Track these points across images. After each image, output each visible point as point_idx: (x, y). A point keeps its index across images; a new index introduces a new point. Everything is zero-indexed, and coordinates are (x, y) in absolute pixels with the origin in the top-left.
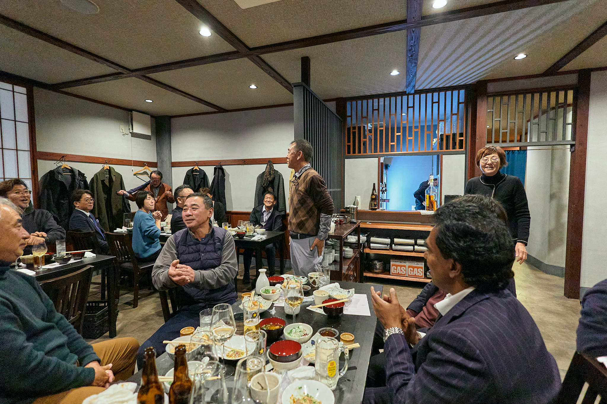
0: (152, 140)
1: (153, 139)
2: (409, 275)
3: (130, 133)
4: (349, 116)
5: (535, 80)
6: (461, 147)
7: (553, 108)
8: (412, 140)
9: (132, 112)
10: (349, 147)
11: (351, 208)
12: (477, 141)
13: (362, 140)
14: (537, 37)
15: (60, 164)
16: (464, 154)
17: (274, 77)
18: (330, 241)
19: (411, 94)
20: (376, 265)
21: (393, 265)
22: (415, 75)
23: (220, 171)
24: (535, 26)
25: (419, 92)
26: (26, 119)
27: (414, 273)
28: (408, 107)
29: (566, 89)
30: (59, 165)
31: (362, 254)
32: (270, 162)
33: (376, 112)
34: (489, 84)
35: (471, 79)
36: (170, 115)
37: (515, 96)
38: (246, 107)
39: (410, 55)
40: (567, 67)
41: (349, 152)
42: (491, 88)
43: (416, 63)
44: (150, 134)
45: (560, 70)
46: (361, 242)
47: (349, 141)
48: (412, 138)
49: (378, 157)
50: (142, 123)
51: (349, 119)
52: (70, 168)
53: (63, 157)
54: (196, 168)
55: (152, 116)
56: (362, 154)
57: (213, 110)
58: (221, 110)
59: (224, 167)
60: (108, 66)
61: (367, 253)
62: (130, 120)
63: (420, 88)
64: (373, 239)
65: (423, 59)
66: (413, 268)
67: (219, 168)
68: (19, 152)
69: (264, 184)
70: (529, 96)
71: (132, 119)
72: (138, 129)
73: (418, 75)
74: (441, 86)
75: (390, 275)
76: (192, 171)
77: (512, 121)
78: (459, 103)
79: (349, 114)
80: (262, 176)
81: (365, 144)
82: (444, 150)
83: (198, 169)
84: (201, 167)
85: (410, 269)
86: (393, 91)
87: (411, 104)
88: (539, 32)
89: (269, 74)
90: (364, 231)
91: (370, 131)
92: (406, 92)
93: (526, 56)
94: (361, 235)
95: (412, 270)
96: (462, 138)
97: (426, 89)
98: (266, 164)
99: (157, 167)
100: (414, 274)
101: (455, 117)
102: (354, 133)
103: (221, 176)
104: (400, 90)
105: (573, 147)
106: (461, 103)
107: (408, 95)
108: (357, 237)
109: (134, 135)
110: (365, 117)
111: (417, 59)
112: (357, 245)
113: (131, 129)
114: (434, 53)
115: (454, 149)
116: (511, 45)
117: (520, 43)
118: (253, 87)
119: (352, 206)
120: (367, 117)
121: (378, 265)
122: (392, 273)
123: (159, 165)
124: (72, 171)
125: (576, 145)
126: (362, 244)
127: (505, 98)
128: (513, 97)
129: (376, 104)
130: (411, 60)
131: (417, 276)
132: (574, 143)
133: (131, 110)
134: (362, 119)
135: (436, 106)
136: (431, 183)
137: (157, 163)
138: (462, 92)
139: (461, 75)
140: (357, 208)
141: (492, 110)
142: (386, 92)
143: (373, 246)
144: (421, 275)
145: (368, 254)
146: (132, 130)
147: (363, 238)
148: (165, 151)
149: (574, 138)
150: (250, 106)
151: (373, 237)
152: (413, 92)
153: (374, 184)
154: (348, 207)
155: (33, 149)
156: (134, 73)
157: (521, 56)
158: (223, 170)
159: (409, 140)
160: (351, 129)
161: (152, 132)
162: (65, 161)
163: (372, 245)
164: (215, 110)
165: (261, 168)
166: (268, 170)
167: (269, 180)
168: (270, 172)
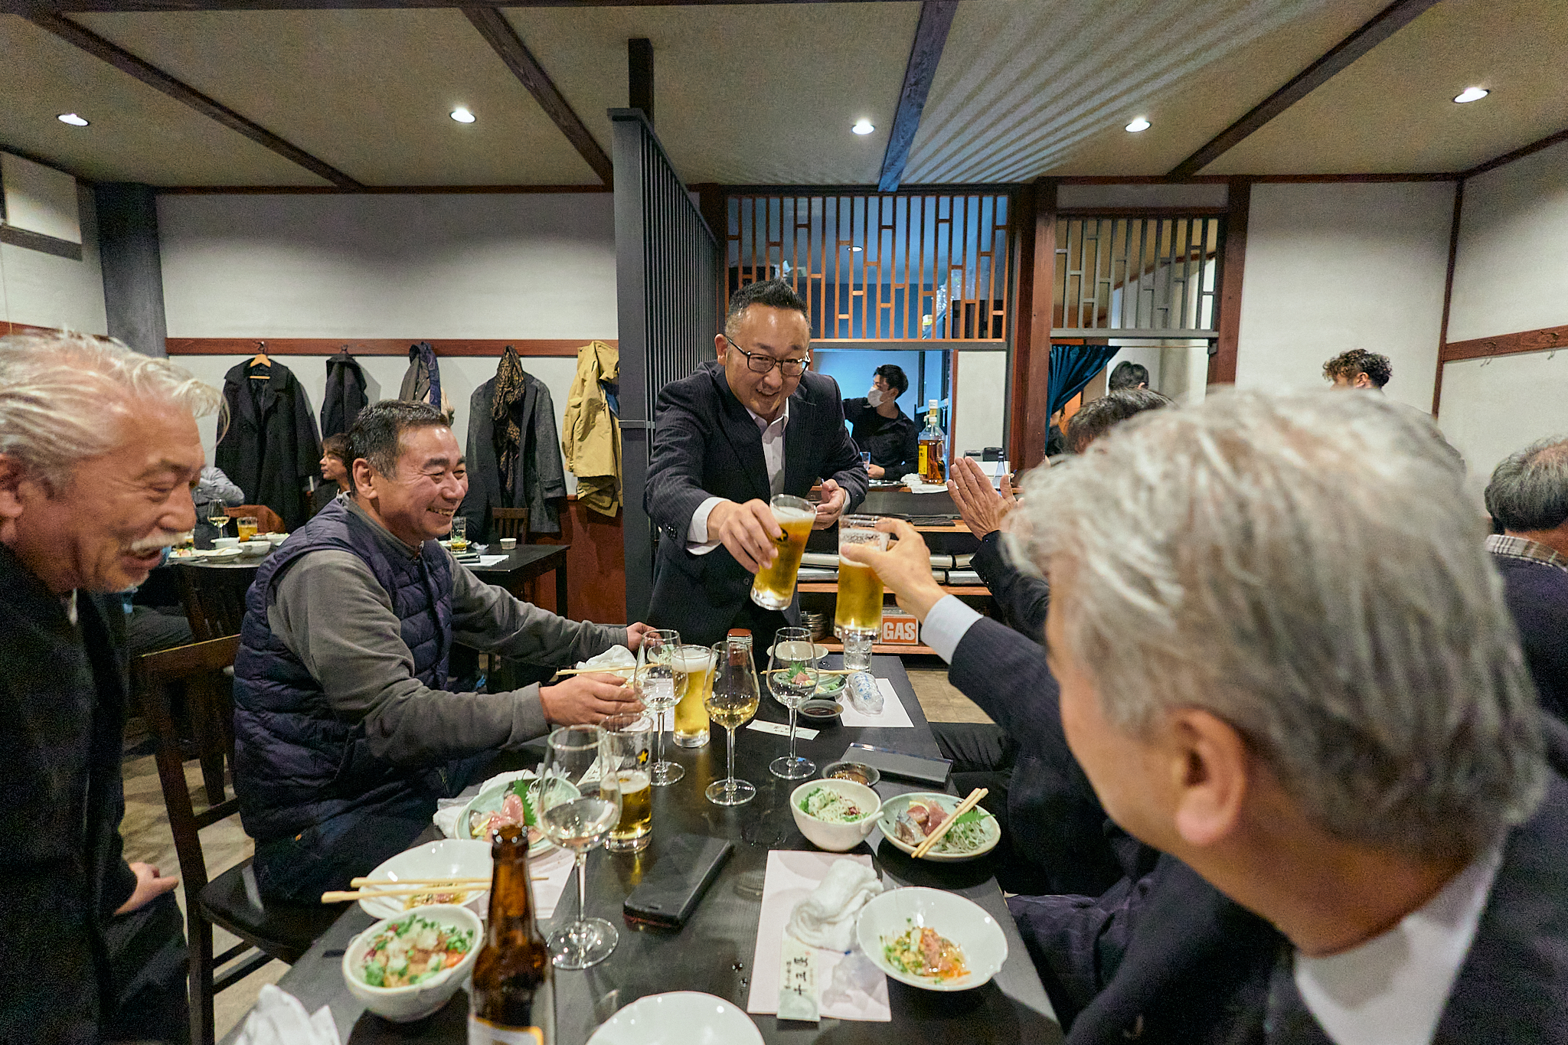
0: (84, 257)
1: (91, 260)
2: (884, 640)
4: (733, 238)
5: (1151, 188)
6: (997, 334)
7: (1180, 259)
8: (889, 309)
12: (1034, 320)
14: (1183, 78)
16: (1003, 350)
17: (535, 92)
19: (889, 194)
22: (909, 143)
23: (348, 371)
24: (1188, 49)
25: (908, 191)
27: (897, 634)
28: (881, 227)
29: (1205, 214)
32: (511, 352)
33: (803, 231)
34: (1060, 187)
35: (1022, 172)
36: (154, 183)
37: (1110, 222)
39: (913, 80)
40: (1212, 168)
42: (1066, 197)
43: (921, 106)
44: (77, 239)
45: (1198, 173)
48: (889, 305)
50: (38, 196)
51: (733, 246)
54: (261, 359)
55: (83, 181)
57: (315, 179)
58: (343, 183)
59: (357, 359)
63: (912, 181)
65: (940, 98)
66: (895, 621)
67: (342, 365)
69: (497, 413)
70: (1137, 224)
72: (26, 217)
73: (917, 142)
74: (958, 181)
75: (838, 643)
76: (247, 369)
77: (1104, 280)
78: (995, 227)
79: (733, 230)
80: (489, 388)
82: (962, 340)
83: (269, 364)
84: (281, 360)
85: (886, 624)
86: (846, 182)
87: (887, 220)
88: (1191, 66)
92: (877, 186)
93: (1148, 125)
95: (892, 626)
96: (1000, 313)
97: (923, 186)
98: (498, 356)
100: (896, 638)
101: (984, 259)
103: (352, 386)
104: (864, 181)
105: (1215, 345)
106: (998, 228)
107: (881, 195)
109: (11, 236)
110: (775, 244)
111: (924, 95)
114: (968, 84)
115: (981, 336)
116: (1129, 90)
117: (1148, 89)
118: (463, 115)
120: (780, 244)
121: (812, 621)
125: (1221, 341)
127: (1092, 224)
128: (1107, 224)
129: (803, 213)
130: (912, 95)
131: (902, 641)
132: (1215, 335)
134: (767, 247)
135: (944, 228)
136: (933, 419)
138: (1003, 201)
139: (1010, 156)
141: (1065, 251)
142: (829, 181)
143: (802, 575)
144: (911, 638)
148: (141, 301)
149: (1216, 324)
152: (893, 188)
157: (1138, 124)
158: (356, 370)
159: (882, 309)
160: (741, 271)
161: (84, 231)
164: (329, 183)
165: (487, 368)
166: (505, 374)
167: (508, 403)
168: (510, 380)
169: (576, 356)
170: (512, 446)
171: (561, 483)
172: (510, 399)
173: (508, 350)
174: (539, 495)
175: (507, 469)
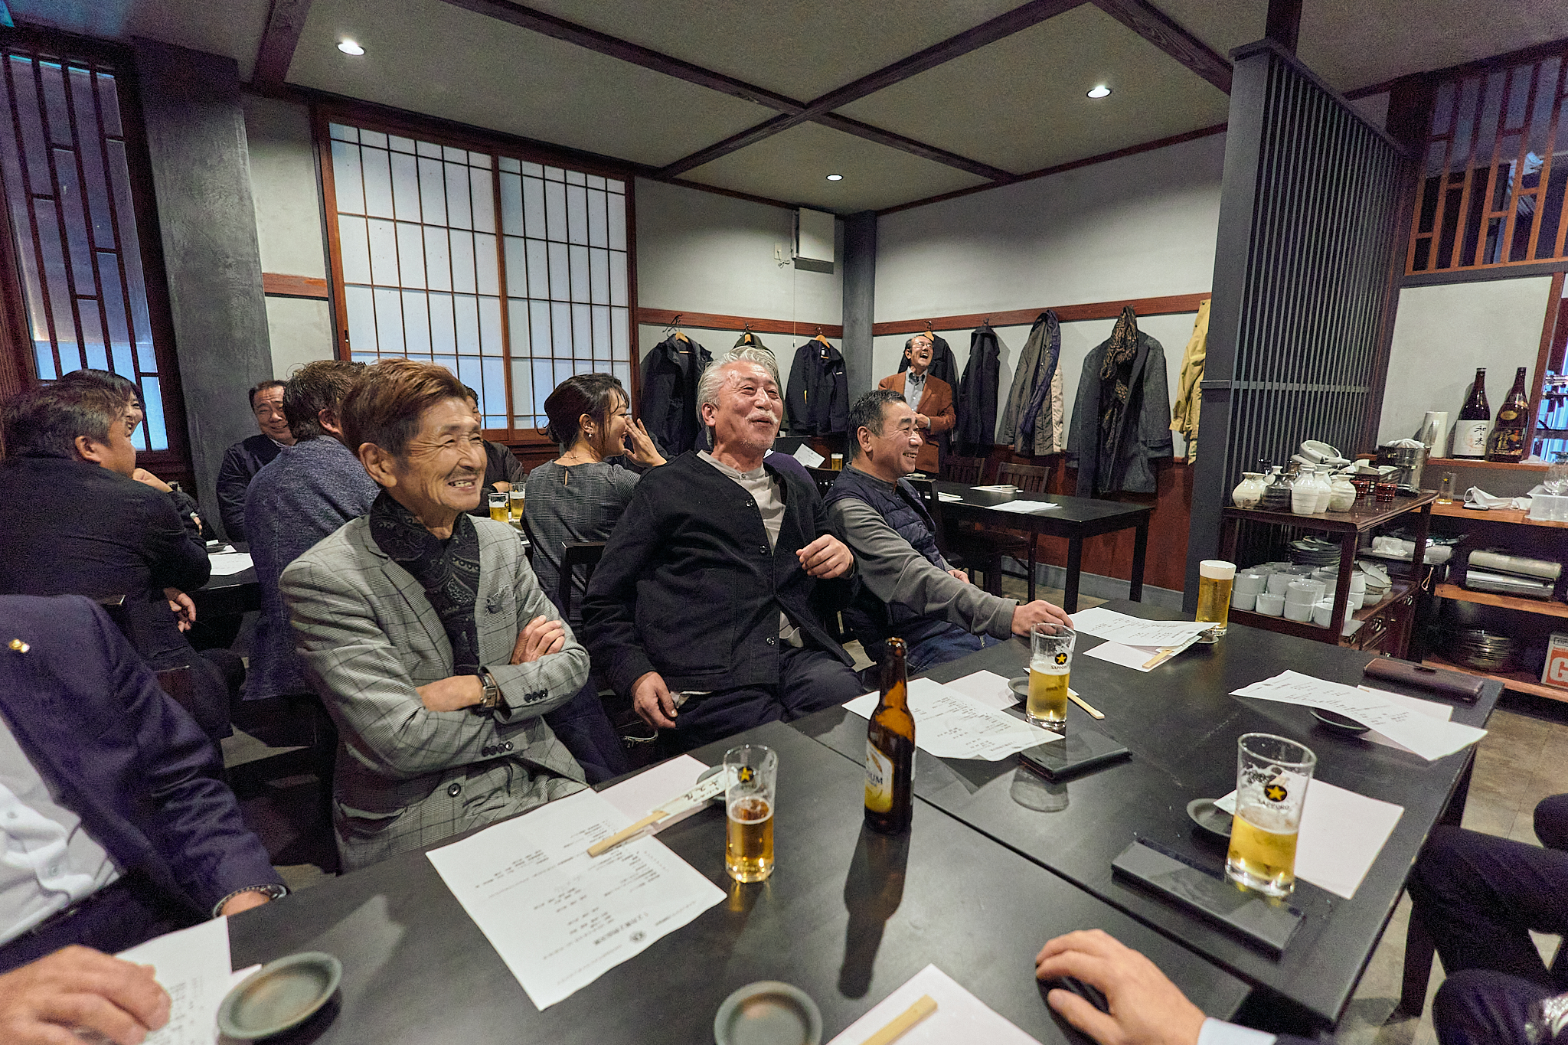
0: (835, 272)
1: (838, 271)
3: (794, 259)
4: (1439, 138)
9: (798, 210)
10: (1423, 246)
11: (1403, 450)
13: (1488, 214)
15: (673, 331)
17: (1169, 48)
18: (1307, 543)
20: (1482, 641)
21: (1556, 654)
23: (987, 341)
26: (623, 246)
30: (670, 334)
31: (1423, 600)
32: (1127, 312)
36: (877, 209)
38: (1071, 160)
41: (1420, 263)
44: (832, 260)
46: (1426, 560)
47: (1426, 224)
49: (1552, 274)
50: (818, 235)
51: (1436, 150)
52: (687, 341)
53: (676, 319)
54: (928, 335)
55: (838, 217)
56: (1479, 264)
57: (981, 180)
58: (1000, 177)
59: (995, 330)
60: (761, 103)
61: (1444, 600)
62: (793, 230)
64: (1477, 556)
67: (984, 335)
68: (613, 309)
69: (1105, 374)
71: (797, 228)
72: (809, 250)
75: (1541, 685)
79: (1440, 127)
81: (1494, 231)
83: (933, 339)
84: (940, 334)
89: (1156, 40)
90: (1444, 527)
91: (1530, 181)
94: (1430, 541)
98: (1115, 317)
99: (841, 338)
102: (1454, 197)
103: (989, 353)
108: (1411, 546)
109: (802, 264)
110: (1515, 132)
112: (1408, 568)
113: (795, 251)
118: (1100, 91)
119: (1408, 442)
120: (1522, 131)
121: (1489, 644)
122: (1549, 679)
123: (846, 330)
124: (690, 345)
126: (1429, 566)
133: (794, 207)
134: (1499, 140)
137: (841, 327)
140: (1428, 451)
143: (1476, 581)
145: (1448, 603)
146: (798, 252)
147: (1437, 550)
148: (862, 299)
150: (1085, 152)
151: (1483, 549)
153: (1521, 373)
154: (1391, 443)
155: (633, 305)
156: (810, 111)
158: (994, 339)
160: (1445, 180)
161: (836, 255)
162: (680, 326)
163: (1470, 575)
164: (987, 180)
165: (1102, 330)
166: (1119, 335)
167: (1117, 363)
168: (1124, 340)
169: (1197, 311)
170: (1118, 403)
171: (1168, 444)
172: (1120, 358)
173: (1125, 311)
174: (1142, 453)
175: (1110, 428)
